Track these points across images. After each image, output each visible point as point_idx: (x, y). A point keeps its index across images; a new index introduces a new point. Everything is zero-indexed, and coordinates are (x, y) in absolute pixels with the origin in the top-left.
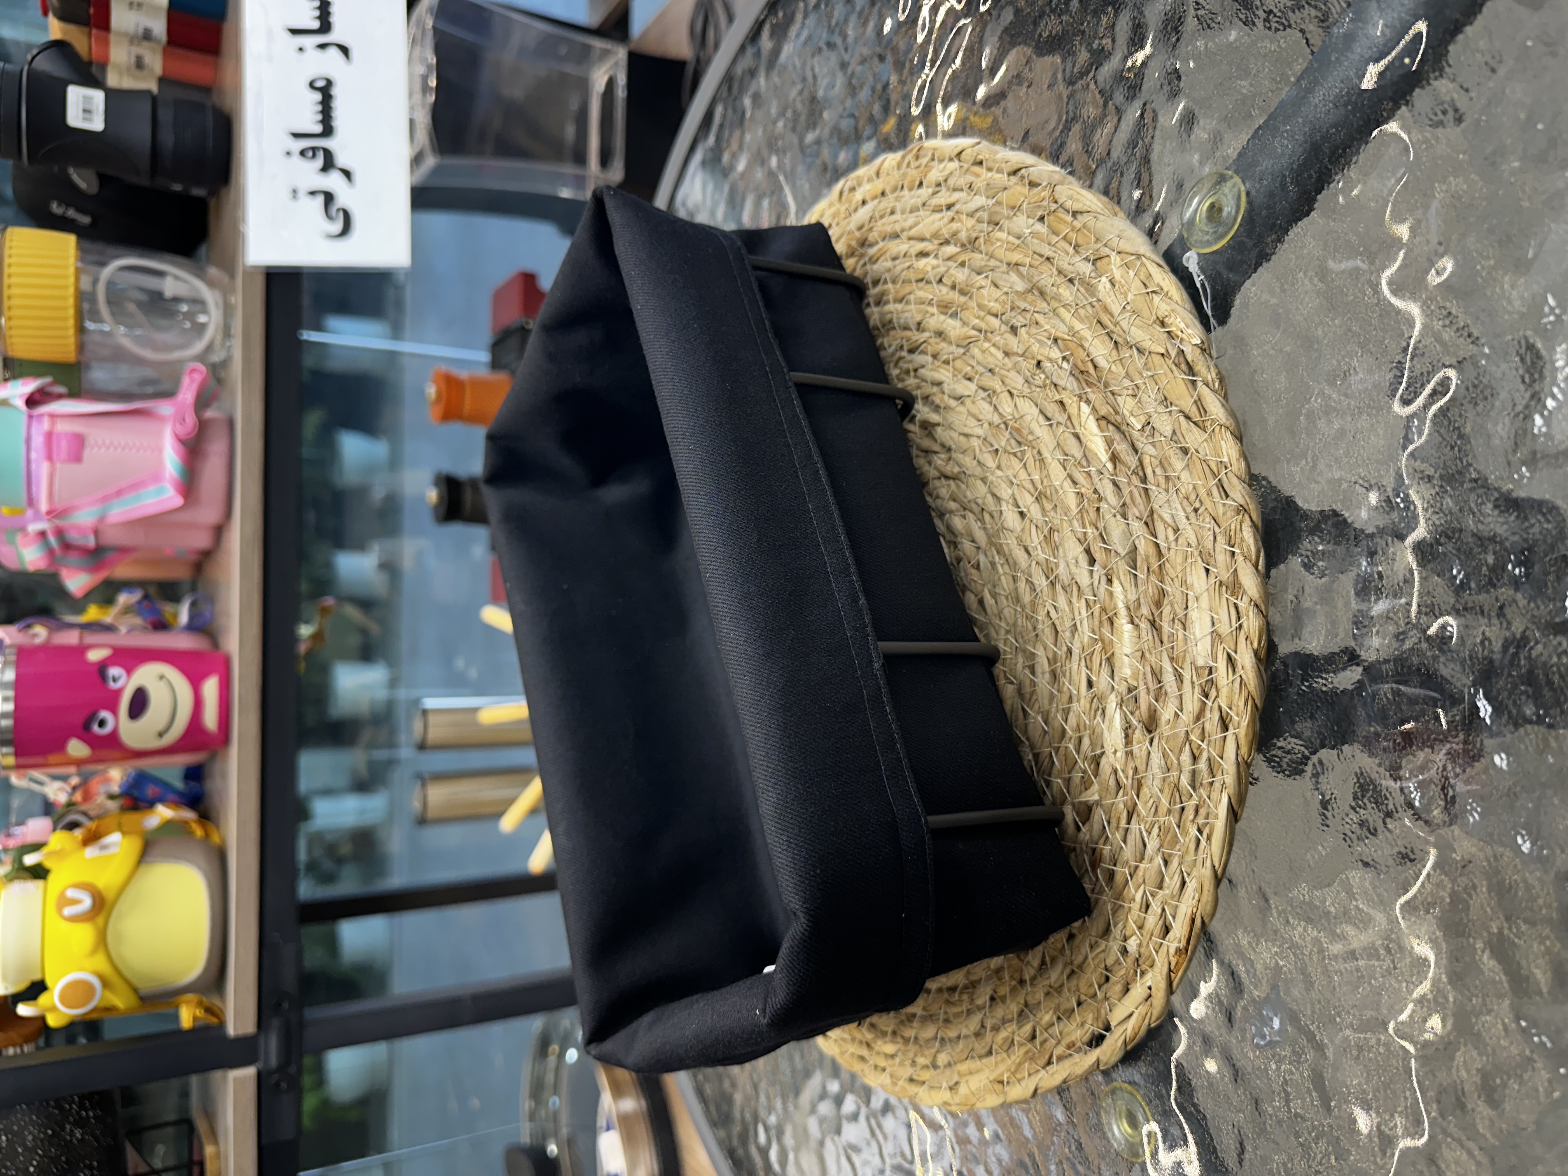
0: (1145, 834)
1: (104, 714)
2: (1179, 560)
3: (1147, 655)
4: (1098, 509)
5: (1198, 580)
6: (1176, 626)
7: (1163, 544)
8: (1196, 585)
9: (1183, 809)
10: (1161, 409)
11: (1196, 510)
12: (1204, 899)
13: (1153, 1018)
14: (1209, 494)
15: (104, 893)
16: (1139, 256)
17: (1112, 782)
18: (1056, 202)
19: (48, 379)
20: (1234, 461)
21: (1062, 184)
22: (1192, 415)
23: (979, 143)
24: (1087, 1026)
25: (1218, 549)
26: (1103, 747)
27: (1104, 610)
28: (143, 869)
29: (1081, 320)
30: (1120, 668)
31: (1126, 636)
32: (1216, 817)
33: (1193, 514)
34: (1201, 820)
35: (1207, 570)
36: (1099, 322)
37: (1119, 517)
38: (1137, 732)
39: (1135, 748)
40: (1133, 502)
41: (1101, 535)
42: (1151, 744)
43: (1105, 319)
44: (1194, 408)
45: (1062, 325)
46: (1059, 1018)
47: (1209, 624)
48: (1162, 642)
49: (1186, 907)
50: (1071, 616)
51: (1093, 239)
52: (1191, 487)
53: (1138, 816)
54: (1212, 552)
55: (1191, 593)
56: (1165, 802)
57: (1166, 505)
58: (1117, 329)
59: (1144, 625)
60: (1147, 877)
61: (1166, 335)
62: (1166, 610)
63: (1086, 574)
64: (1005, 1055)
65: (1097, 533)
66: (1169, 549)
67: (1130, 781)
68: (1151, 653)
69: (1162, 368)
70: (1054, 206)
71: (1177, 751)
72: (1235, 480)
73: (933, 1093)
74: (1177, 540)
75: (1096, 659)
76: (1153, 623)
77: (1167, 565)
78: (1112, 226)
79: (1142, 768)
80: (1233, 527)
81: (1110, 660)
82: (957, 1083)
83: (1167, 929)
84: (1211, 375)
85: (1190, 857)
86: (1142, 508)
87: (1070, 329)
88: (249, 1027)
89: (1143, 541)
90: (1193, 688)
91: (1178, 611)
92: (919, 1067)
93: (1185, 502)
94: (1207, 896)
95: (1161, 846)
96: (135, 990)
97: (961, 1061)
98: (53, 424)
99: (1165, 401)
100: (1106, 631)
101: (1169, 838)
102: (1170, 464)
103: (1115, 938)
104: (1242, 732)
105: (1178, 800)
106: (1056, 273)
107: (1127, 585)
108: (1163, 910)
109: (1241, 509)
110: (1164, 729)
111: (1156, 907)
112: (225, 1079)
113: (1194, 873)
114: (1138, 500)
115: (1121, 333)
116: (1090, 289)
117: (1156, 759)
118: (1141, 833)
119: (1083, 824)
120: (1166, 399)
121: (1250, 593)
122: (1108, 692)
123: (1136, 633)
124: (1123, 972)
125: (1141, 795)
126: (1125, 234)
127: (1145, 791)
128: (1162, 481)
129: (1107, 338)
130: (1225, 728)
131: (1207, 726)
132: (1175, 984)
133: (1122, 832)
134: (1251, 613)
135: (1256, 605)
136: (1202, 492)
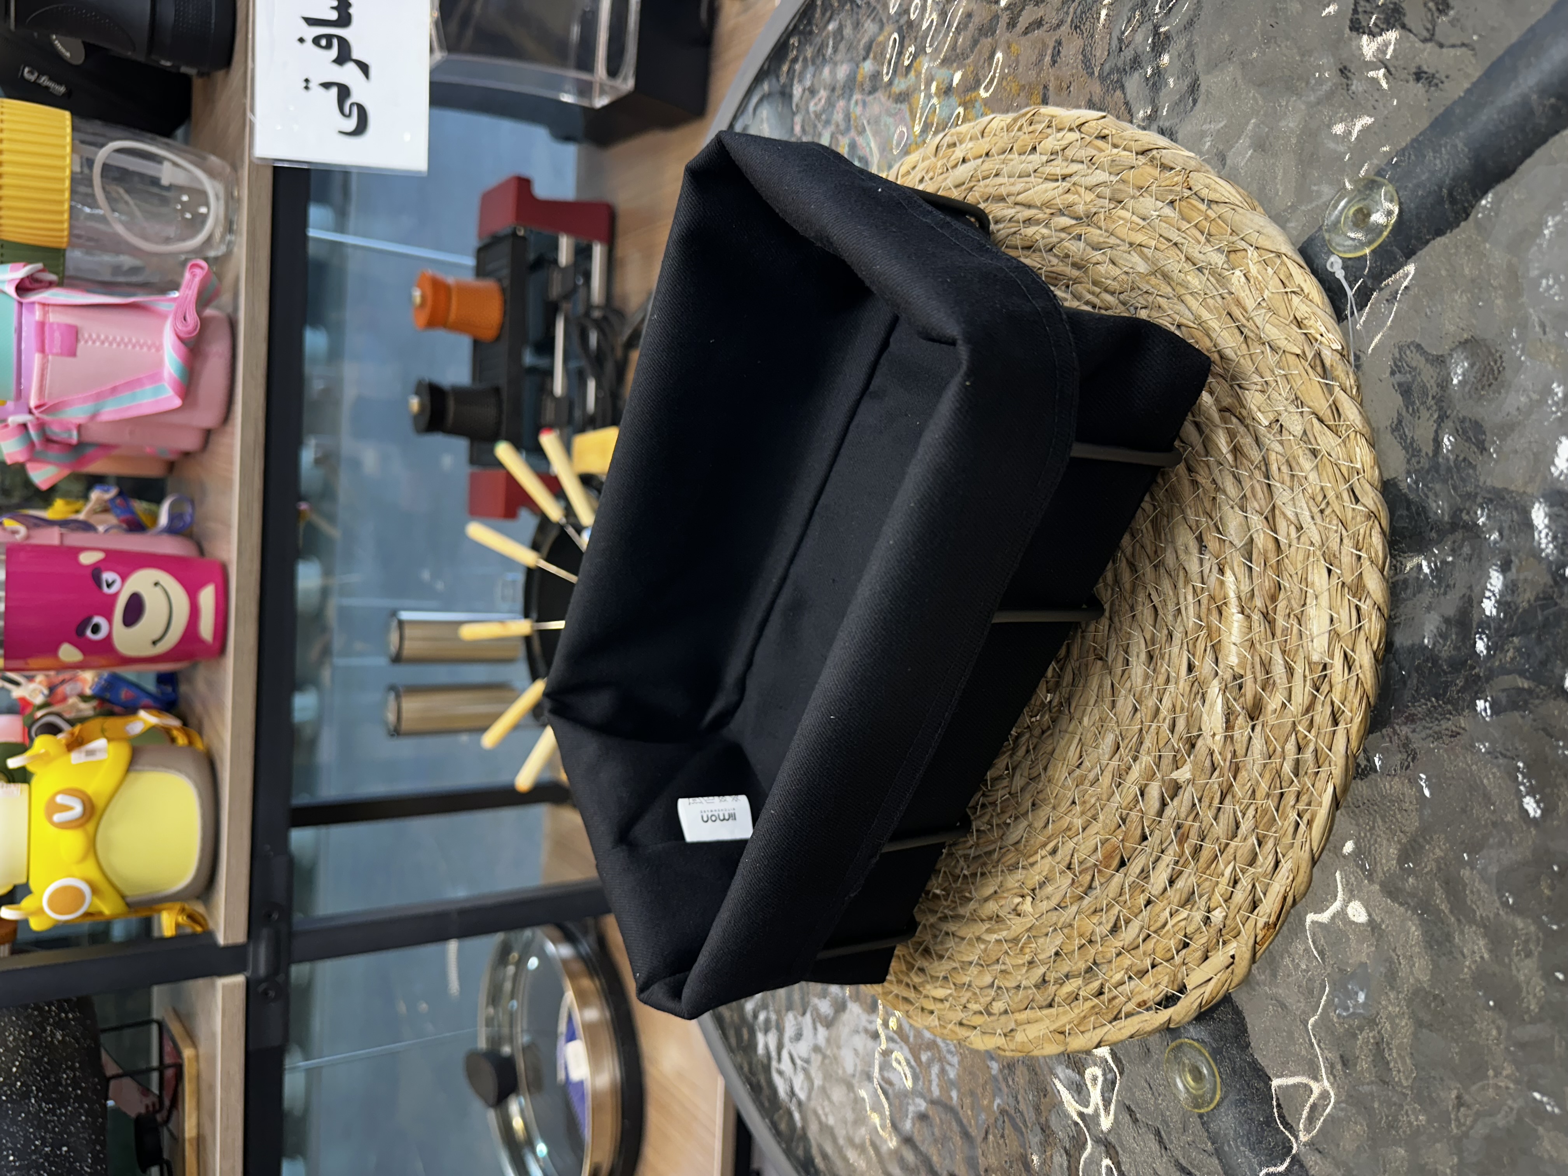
0: (1240, 814)
1: (97, 619)
2: (1300, 557)
3: (1258, 646)
4: (1214, 498)
5: (1318, 577)
6: (1291, 621)
7: (1283, 540)
8: (1317, 584)
9: (1282, 794)
10: (1292, 409)
11: (1322, 511)
12: (1300, 879)
13: (1233, 985)
14: (1339, 497)
15: (94, 799)
16: (1279, 255)
17: (1208, 763)
18: (1190, 189)
19: (40, 266)
20: (1367, 468)
21: (1198, 171)
22: (1325, 419)
23: (1104, 117)
24: (1161, 987)
25: (1344, 552)
26: (1200, 729)
27: (1212, 598)
28: (132, 776)
29: (1210, 311)
30: (1227, 656)
31: (1236, 625)
32: (1320, 804)
33: (1319, 514)
34: (1301, 806)
35: (1329, 571)
36: (1229, 314)
37: (1237, 509)
38: (1240, 718)
39: (1237, 734)
40: (1254, 496)
41: (1215, 525)
42: (1253, 729)
43: (1237, 312)
44: (1329, 411)
45: (1187, 312)
46: (1130, 978)
47: (1328, 622)
48: (1273, 635)
49: (1279, 886)
50: (1175, 600)
51: (1229, 231)
52: (1318, 488)
53: (1233, 797)
54: (1337, 553)
55: (1310, 591)
56: (1264, 786)
57: (1291, 503)
58: (1249, 324)
59: (1256, 617)
60: (1238, 855)
61: (1303, 337)
62: (1281, 605)
63: (1196, 561)
64: (1068, 1007)
65: (1211, 523)
66: (1290, 546)
67: (1228, 763)
68: (1261, 644)
69: (1297, 369)
70: (1187, 193)
71: (1282, 739)
72: (1367, 487)
73: (986, 1038)
74: (1299, 538)
75: (1201, 645)
76: (1265, 615)
77: (1286, 560)
78: (1252, 221)
79: (1241, 751)
80: (1362, 531)
81: (1216, 649)
82: (1012, 1030)
83: (1254, 905)
84: (1350, 382)
85: (1288, 840)
86: (1263, 502)
87: (1197, 317)
88: (239, 936)
89: (1262, 536)
90: (1305, 681)
91: (1295, 606)
92: (971, 1013)
93: (1311, 502)
94: (1302, 877)
95: (1256, 827)
96: (123, 897)
97: (1020, 1011)
98: (45, 314)
99: (1298, 401)
100: (1214, 619)
101: (1265, 819)
102: (1298, 463)
103: (1199, 908)
104: (1355, 727)
105: (1278, 785)
106: (1184, 259)
107: (1241, 577)
108: (1254, 886)
109: (1371, 515)
110: (1269, 716)
111: (1245, 882)
112: (213, 986)
113: (1290, 854)
114: (1260, 495)
115: (1254, 328)
116: (1221, 279)
117: (1258, 744)
118: (1235, 813)
119: (1172, 800)
120: (1297, 398)
121: (1374, 597)
122: (1211, 678)
123: (1246, 624)
124: (1204, 940)
125: (1239, 778)
126: (1265, 231)
127: (1243, 775)
128: (1287, 479)
129: (1236, 331)
130: (1336, 723)
131: (1317, 719)
132: (1258, 955)
133: (1214, 810)
134: (1374, 617)
135: (1379, 609)
136: (1331, 495)
